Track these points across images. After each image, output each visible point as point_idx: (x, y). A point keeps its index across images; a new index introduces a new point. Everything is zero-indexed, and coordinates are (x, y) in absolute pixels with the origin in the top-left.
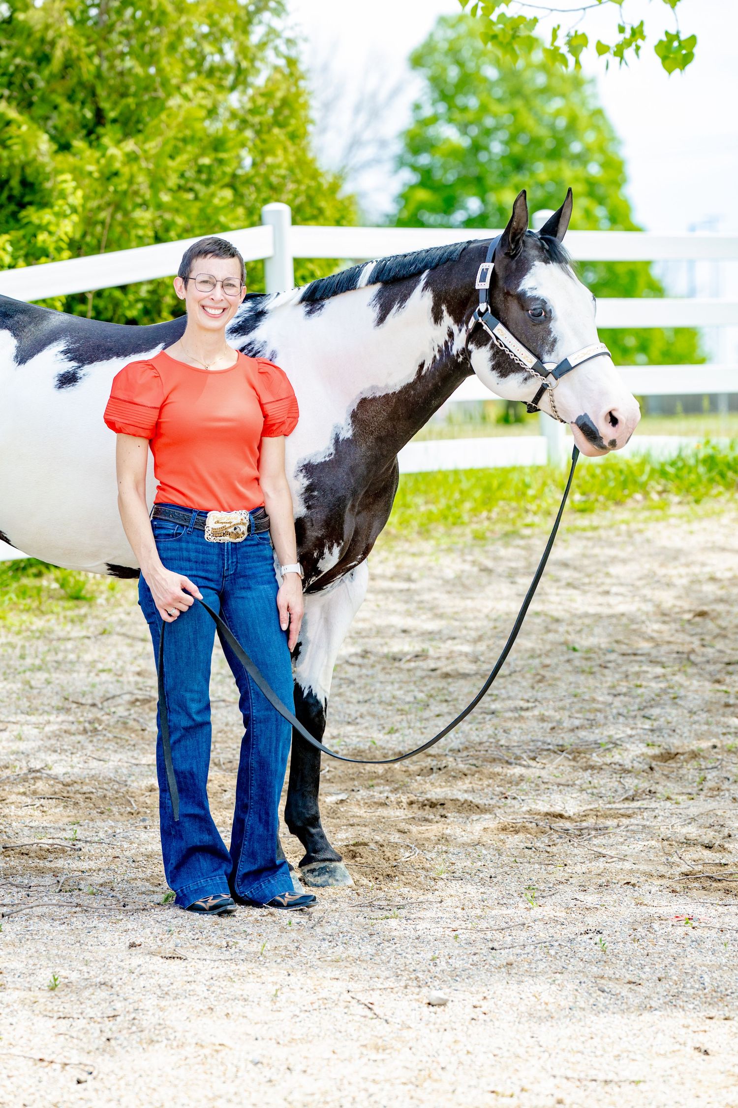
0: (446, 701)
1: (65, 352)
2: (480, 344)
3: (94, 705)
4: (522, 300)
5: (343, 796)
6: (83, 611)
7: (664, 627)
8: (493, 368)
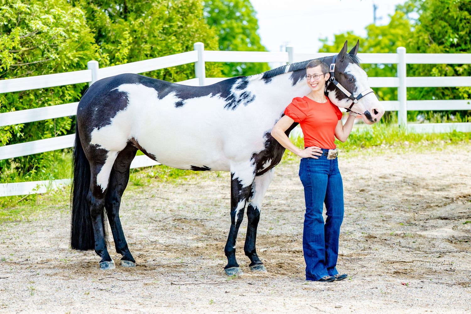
0: (284, 219)
1: (176, 95)
2: (331, 90)
3: (160, 221)
4: (346, 76)
5: (265, 249)
6: (141, 189)
7: (351, 195)
8: (336, 98)
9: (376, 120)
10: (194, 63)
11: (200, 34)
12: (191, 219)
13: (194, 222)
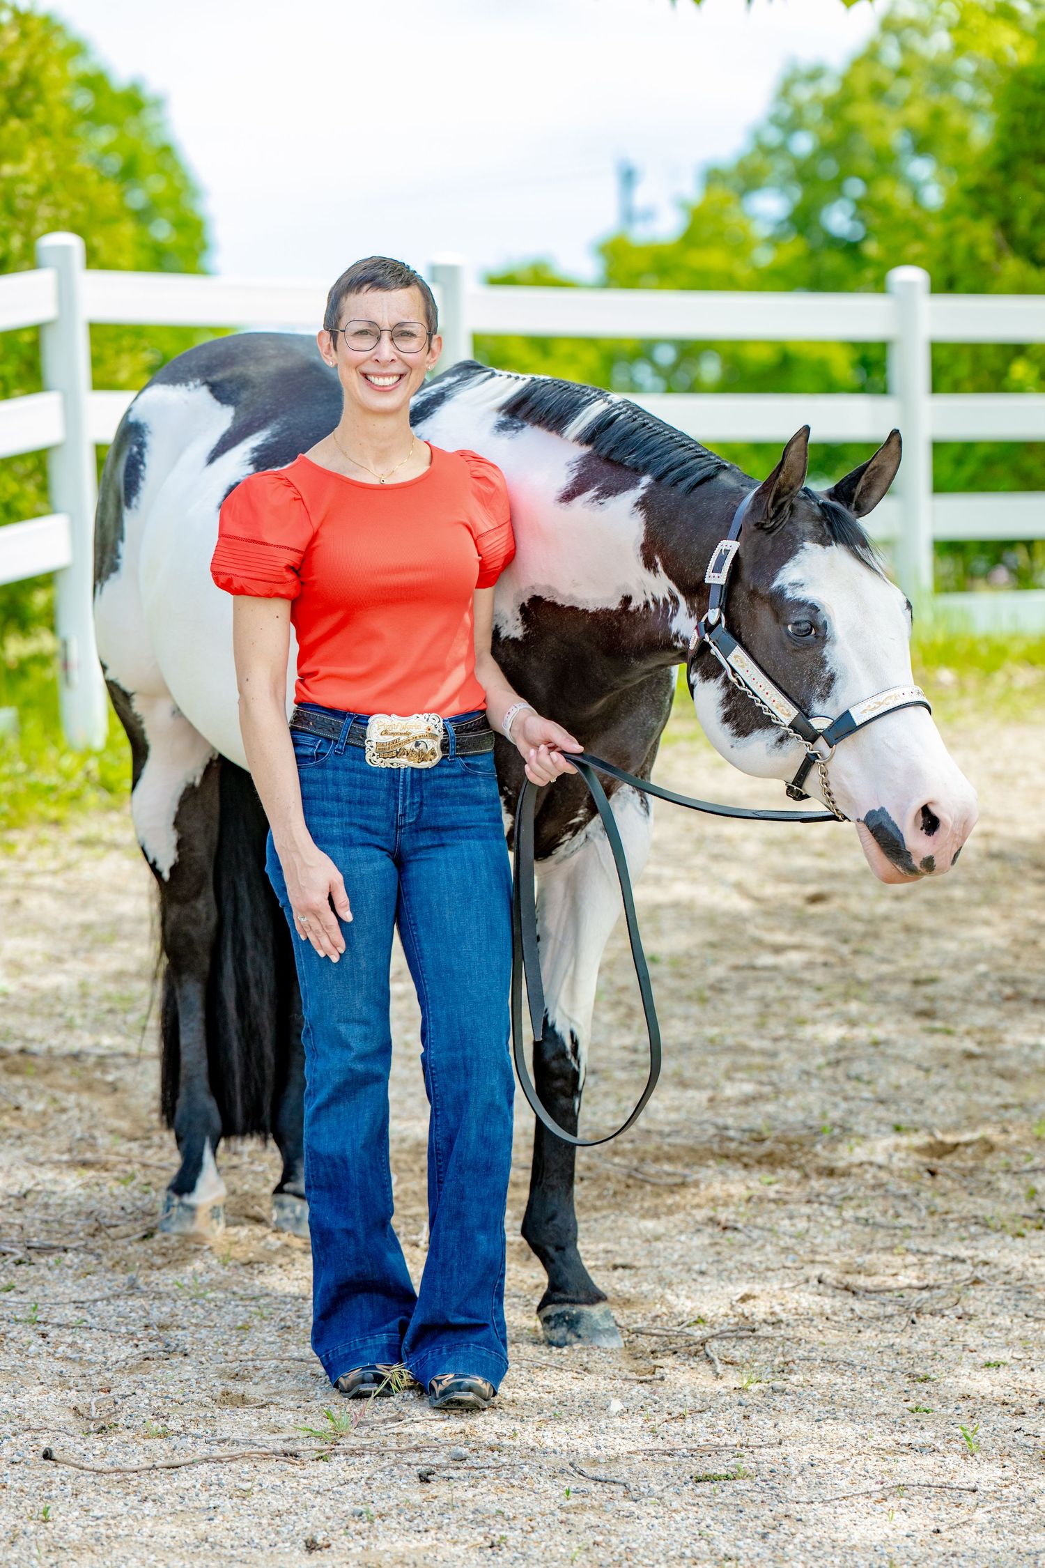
2: (707, 676)
8: (726, 719)
9: (929, 864)
10: (38, 329)
11: (57, 205)
12: (50, 1050)
13: (67, 1071)
